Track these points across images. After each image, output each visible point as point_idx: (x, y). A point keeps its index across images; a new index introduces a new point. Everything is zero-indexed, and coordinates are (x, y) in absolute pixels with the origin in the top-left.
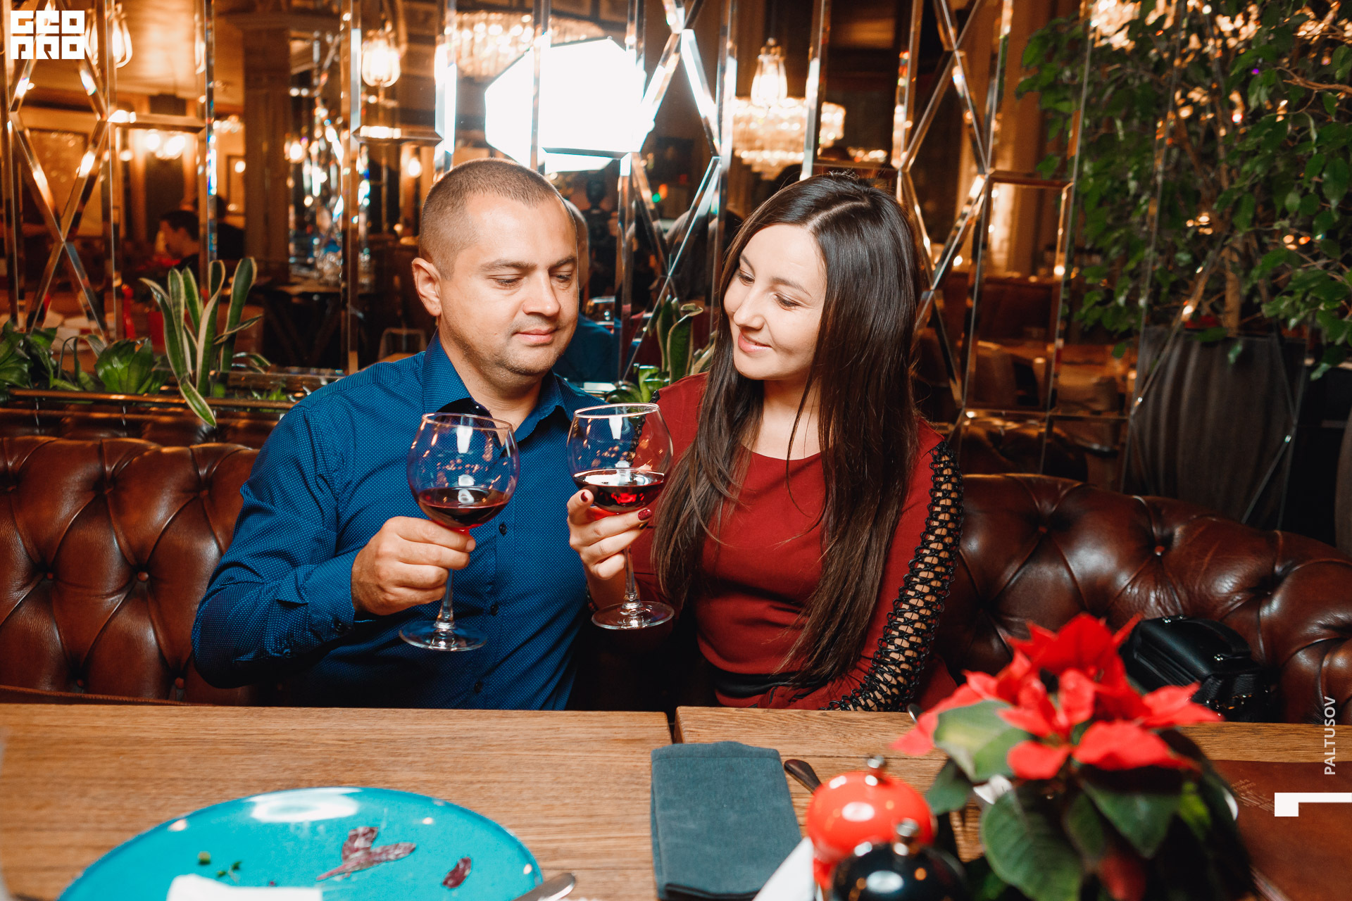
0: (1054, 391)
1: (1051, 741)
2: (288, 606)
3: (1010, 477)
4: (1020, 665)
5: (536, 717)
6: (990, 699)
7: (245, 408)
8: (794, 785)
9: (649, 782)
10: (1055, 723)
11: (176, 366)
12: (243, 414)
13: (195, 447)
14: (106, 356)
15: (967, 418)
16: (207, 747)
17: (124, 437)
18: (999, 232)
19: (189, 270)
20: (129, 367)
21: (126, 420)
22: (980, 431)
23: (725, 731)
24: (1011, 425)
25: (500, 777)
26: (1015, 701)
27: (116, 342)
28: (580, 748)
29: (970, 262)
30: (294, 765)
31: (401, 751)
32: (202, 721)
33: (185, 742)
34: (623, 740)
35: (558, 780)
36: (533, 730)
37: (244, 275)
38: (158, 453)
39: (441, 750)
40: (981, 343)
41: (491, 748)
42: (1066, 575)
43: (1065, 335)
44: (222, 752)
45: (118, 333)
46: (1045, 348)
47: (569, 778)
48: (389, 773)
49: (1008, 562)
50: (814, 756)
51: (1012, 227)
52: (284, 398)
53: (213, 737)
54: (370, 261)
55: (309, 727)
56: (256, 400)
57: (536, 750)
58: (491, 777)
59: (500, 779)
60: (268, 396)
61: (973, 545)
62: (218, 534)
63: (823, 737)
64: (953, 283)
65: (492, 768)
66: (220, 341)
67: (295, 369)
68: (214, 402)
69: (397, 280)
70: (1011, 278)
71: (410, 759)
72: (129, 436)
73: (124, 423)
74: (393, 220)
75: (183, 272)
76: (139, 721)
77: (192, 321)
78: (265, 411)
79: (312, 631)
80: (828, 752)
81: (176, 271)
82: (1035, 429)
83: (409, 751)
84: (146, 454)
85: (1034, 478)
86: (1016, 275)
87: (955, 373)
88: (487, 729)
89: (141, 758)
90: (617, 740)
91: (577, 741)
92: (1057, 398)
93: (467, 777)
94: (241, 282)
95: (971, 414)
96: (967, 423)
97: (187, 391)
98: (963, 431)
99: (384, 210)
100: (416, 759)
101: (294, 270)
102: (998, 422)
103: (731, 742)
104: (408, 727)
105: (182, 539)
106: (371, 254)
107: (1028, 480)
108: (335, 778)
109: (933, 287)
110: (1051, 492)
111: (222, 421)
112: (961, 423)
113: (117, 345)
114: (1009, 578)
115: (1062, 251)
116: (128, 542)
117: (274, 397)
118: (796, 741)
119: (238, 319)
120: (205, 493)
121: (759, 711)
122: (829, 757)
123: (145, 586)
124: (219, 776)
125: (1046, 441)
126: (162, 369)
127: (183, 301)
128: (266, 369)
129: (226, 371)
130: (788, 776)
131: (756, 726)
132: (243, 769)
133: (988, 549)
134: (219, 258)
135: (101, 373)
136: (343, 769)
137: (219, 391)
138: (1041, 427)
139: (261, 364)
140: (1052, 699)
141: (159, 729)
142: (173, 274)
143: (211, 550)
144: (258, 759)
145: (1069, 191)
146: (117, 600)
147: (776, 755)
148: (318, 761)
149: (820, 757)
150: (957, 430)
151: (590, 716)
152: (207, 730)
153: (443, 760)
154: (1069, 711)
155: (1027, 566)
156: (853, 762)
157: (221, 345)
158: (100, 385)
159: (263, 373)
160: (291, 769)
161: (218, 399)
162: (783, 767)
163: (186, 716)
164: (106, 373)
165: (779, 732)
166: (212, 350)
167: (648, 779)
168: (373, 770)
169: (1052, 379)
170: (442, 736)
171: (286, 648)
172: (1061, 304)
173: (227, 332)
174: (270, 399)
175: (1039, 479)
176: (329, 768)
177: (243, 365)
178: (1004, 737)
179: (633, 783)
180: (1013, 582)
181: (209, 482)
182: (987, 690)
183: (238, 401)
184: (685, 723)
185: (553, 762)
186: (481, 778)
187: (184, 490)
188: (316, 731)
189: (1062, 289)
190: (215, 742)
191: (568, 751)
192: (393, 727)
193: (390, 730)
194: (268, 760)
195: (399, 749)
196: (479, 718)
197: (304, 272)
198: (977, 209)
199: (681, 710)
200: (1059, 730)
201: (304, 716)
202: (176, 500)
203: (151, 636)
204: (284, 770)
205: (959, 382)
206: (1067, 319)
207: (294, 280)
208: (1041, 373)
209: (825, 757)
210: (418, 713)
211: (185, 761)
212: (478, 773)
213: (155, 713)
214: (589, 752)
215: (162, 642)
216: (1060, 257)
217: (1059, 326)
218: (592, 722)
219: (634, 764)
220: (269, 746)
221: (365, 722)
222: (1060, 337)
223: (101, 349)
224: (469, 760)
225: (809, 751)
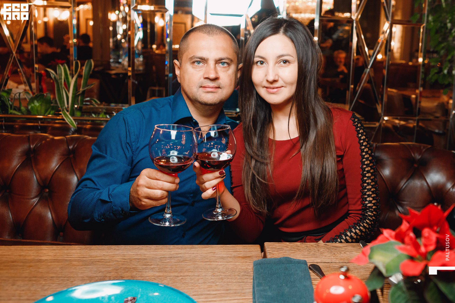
0: (419, 109)
1: (418, 259)
2: (104, 202)
3: (403, 144)
4: (405, 226)
5: (206, 247)
6: (393, 241)
7: (89, 120)
8: (313, 275)
9: (252, 275)
10: (420, 251)
11: (60, 104)
12: (88, 123)
13: (68, 136)
14: (32, 100)
15: (384, 120)
16: (67, 263)
17: (39, 133)
18: (396, 45)
19: (66, 65)
20: (41, 105)
21: (40, 126)
22: (390, 125)
23: (284, 252)
24: (402, 123)
25: (190, 274)
26: (403, 242)
27: (36, 94)
28: (224, 261)
29: (384, 57)
30: (103, 270)
31: (149, 263)
32: (66, 252)
33: (58, 261)
34: (242, 257)
35: (214, 275)
36: (204, 253)
37: (88, 66)
38: (53, 139)
39: (165, 263)
40: (389, 89)
41: (186, 261)
42: (425, 184)
43: (423, 86)
44: (74, 265)
45: (37, 90)
46: (415, 91)
47: (218, 274)
48: (143, 273)
49: (402, 179)
50: (321, 263)
51: (402, 43)
52: (105, 116)
53: (70, 258)
54: (143, 60)
55: (111, 254)
56: (93, 117)
57: (205, 262)
58: (186, 274)
59: (189, 275)
60: (98, 115)
61: (387, 172)
62: (77, 172)
63: (325, 254)
64: (377, 65)
65: (187, 270)
66: (79, 93)
67: (113, 105)
68: (76, 118)
69: (154, 68)
70: (402, 63)
71: (152, 267)
72: (41, 133)
73: (39, 127)
74: (152, 43)
75: (63, 65)
76: (39, 252)
77: (67, 86)
78: (97, 122)
79: (113, 214)
80: (327, 261)
81: (60, 65)
82: (412, 124)
83: (152, 263)
84: (48, 140)
85: (411, 144)
86: (403, 62)
87: (379, 102)
88: (185, 253)
89: (39, 268)
90: (239, 257)
91: (222, 258)
92: (421, 111)
93: (176, 274)
94: (87, 69)
95: (386, 118)
96: (384, 122)
97: (65, 114)
98: (382, 125)
99: (149, 40)
100: (155, 267)
101: (113, 65)
102: (397, 121)
103: (287, 257)
104: (152, 253)
105: (62, 175)
106: (144, 58)
107: (409, 145)
108: (121, 276)
109: (369, 67)
110: (418, 149)
111: (79, 126)
112: (382, 122)
113: (36, 96)
114: (402, 185)
115: (421, 52)
116: (40, 176)
117: (101, 116)
118: (314, 256)
119: (86, 84)
120: (72, 156)
121: (298, 244)
122: (328, 263)
123: (47, 194)
124: (72, 275)
125: (416, 128)
126: (55, 105)
127: (63, 77)
128: (98, 104)
129: (82, 106)
130: (310, 271)
131: (297, 250)
132: (82, 272)
133: (394, 174)
134: (78, 59)
135: (30, 107)
136: (124, 271)
137: (78, 114)
138: (414, 123)
139: (96, 102)
140: (418, 240)
141: (48, 255)
142: (59, 66)
143: (75, 179)
144: (88, 268)
145: (423, 27)
146: (36, 200)
147: (305, 262)
148: (113, 268)
149: (324, 263)
150: (380, 125)
151: (228, 247)
152: (67, 256)
153: (167, 267)
154: (426, 246)
155: (409, 181)
156: (338, 265)
157: (79, 95)
158: (29, 112)
159: (97, 106)
160: (102, 272)
161: (78, 117)
162: (308, 268)
163: (59, 250)
164: (32, 108)
165: (307, 252)
166: (75, 97)
167: (252, 274)
168: (136, 272)
169: (418, 104)
170: (166, 257)
171: (102, 219)
172: (421, 74)
173: (81, 90)
174: (99, 117)
175: (414, 144)
176: (118, 271)
177: (88, 103)
178: (399, 257)
179: (245, 275)
180: (404, 187)
181: (73, 151)
182: (391, 236)
183: (86, 118)
184: (268, 249)
185: (212, 267)
186: (182, 274)
187: (63, 155)
188: (113, 256)
189: (421, 67)
190: (71, 261)
191: (218, 262)
192: (146, 253)
193: (145, 254)
194: (92, 268)
195: (148, 262)
196: (182, 248)
197: (117, 65)
198: (386, 35)
199: (266, 244)
200: (422, 255)
201: (108, 249)
202: (60, 159)
203: (49, 215)
204: (99, 272)
205: (380, 105)
206: (424, 79)
207: (112, 68)
208: (414, 101)
209: (326, 263)
210: (156, 247)
211: (58, 269)
212: (181, 272)
213: (46, 249)
214: (227, 262)
215: (54, 218)
216: (421, 54)
217: (420, 82)
218: (229, 249)
219: (246, 267)
220: (93, 262)
221: (134, 251)
222: (421, 86)
223: (30, 97)
224: (177, 267)
225: (319, 260)
